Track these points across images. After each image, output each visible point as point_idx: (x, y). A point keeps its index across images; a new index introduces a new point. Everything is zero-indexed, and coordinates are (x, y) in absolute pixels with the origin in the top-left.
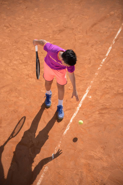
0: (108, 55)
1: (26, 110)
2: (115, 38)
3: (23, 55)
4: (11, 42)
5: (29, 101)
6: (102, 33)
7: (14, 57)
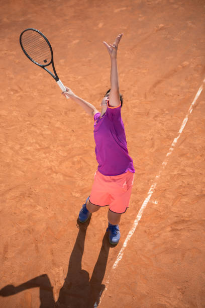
0: (183, 132)
1: (48, 228)
2: (193, 103)
3: (42, 135)
4: (23, 116)
5: (53, 212)
6: (171, 96)
7: (26, 139)
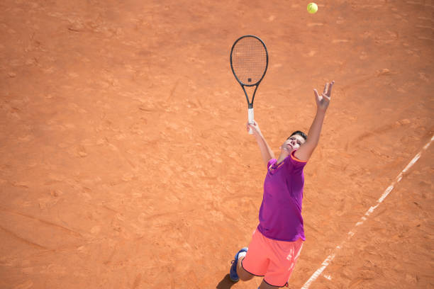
0: (383, 202)
1: (191, 272)
2: (404, 171)
3: (212, 162)
4: (194, 135)
5: (201, 255)
6: (378, 155)
7: (192, 163)
